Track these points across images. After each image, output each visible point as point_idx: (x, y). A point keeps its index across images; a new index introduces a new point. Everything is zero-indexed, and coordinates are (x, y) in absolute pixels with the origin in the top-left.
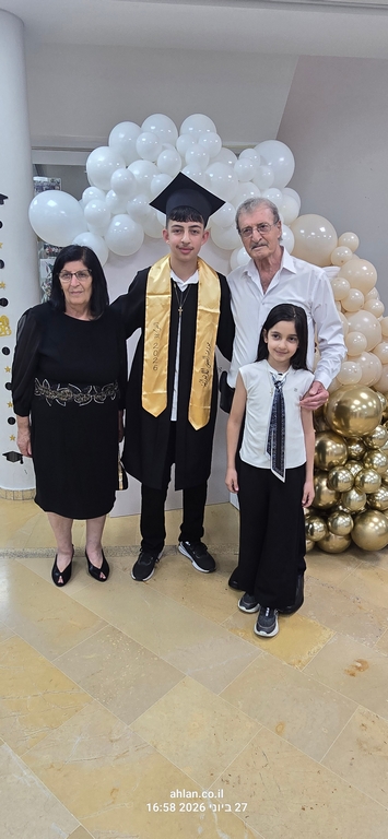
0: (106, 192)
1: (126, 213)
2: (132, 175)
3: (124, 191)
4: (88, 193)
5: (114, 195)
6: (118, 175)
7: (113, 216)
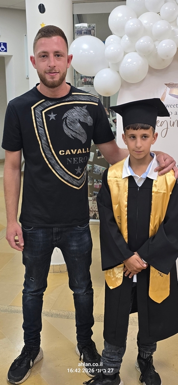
0: (121, 37)
1: (136, 51)
2: (141, 23)
3: (134, 35)
4: (109, 39)
5: (127, 39)
6: (131, 24)
7: (125, 54)
